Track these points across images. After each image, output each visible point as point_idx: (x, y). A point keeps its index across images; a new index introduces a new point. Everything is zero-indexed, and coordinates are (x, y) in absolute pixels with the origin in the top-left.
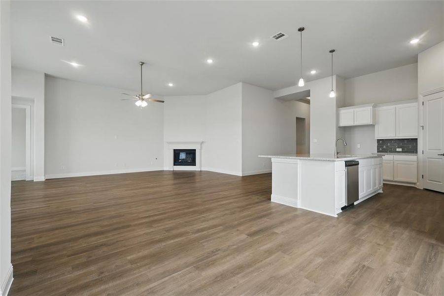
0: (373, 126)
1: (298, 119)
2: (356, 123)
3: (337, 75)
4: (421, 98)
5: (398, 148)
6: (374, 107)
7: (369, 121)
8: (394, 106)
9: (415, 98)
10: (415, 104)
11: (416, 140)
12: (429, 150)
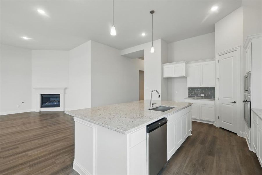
0: (185, 78)
1: (140, 71)
2: (174, 76)
3: (161, 39)
4: (217, 57)
5: (202, 94)
6: (187, 63)
7: (182, 74)
8: (199, 64)
9: (213, 58)
10: (213, 62)
11: (214, 89)
12: (223, 97)
